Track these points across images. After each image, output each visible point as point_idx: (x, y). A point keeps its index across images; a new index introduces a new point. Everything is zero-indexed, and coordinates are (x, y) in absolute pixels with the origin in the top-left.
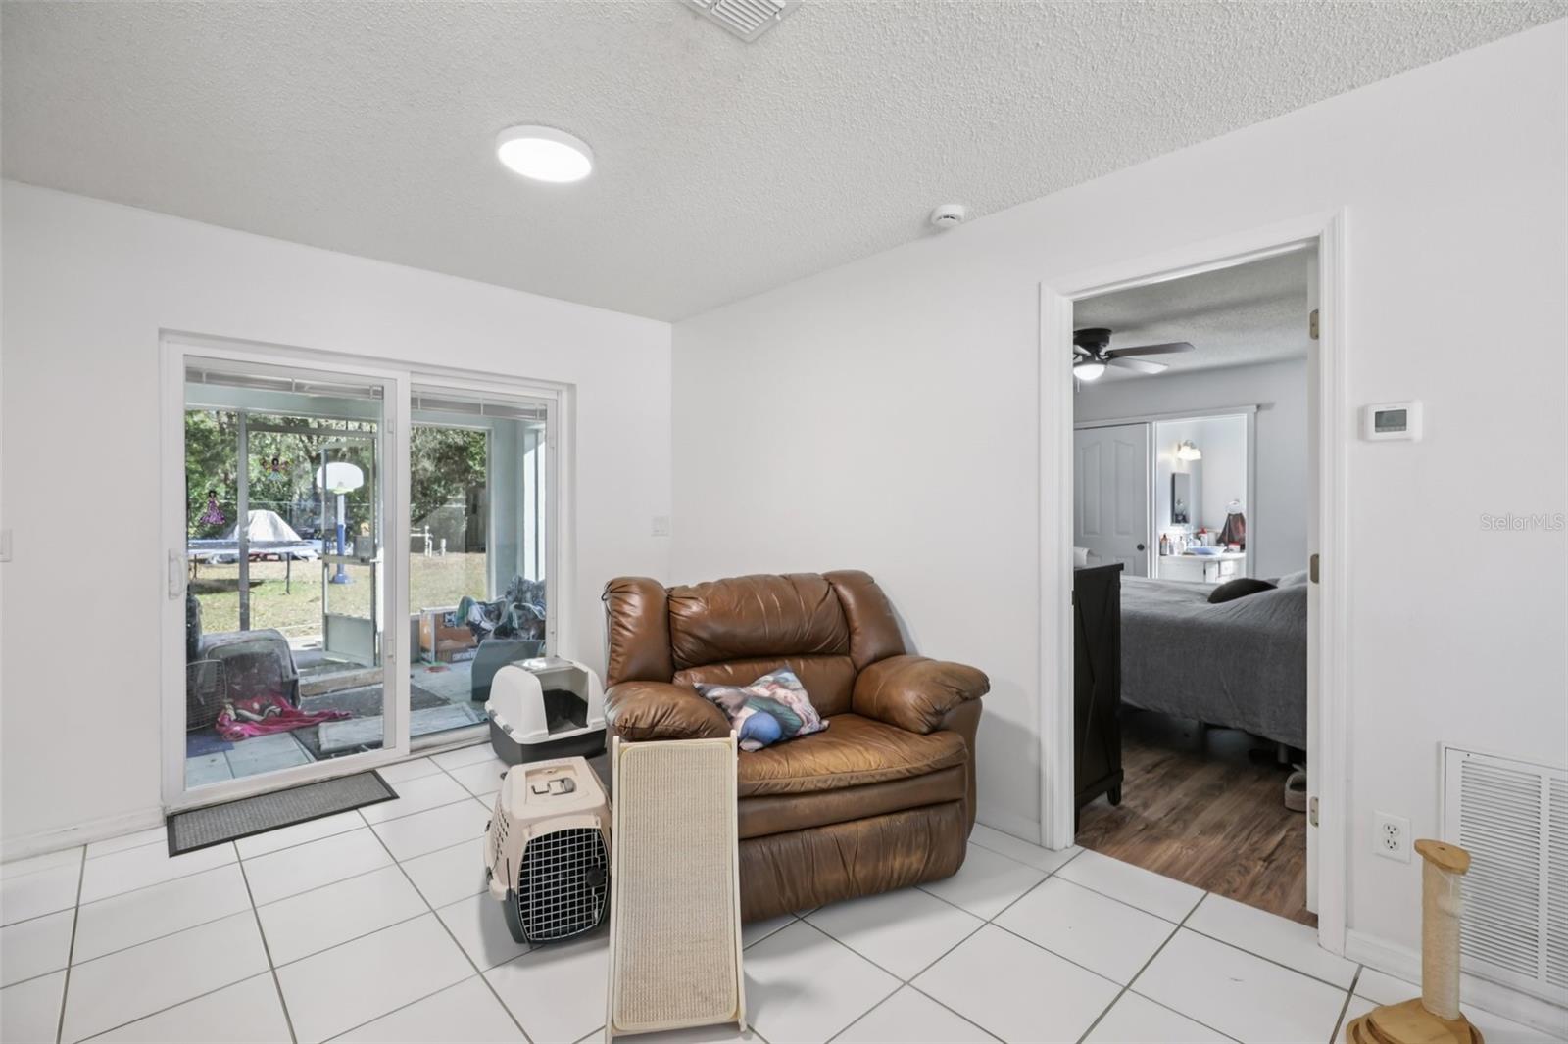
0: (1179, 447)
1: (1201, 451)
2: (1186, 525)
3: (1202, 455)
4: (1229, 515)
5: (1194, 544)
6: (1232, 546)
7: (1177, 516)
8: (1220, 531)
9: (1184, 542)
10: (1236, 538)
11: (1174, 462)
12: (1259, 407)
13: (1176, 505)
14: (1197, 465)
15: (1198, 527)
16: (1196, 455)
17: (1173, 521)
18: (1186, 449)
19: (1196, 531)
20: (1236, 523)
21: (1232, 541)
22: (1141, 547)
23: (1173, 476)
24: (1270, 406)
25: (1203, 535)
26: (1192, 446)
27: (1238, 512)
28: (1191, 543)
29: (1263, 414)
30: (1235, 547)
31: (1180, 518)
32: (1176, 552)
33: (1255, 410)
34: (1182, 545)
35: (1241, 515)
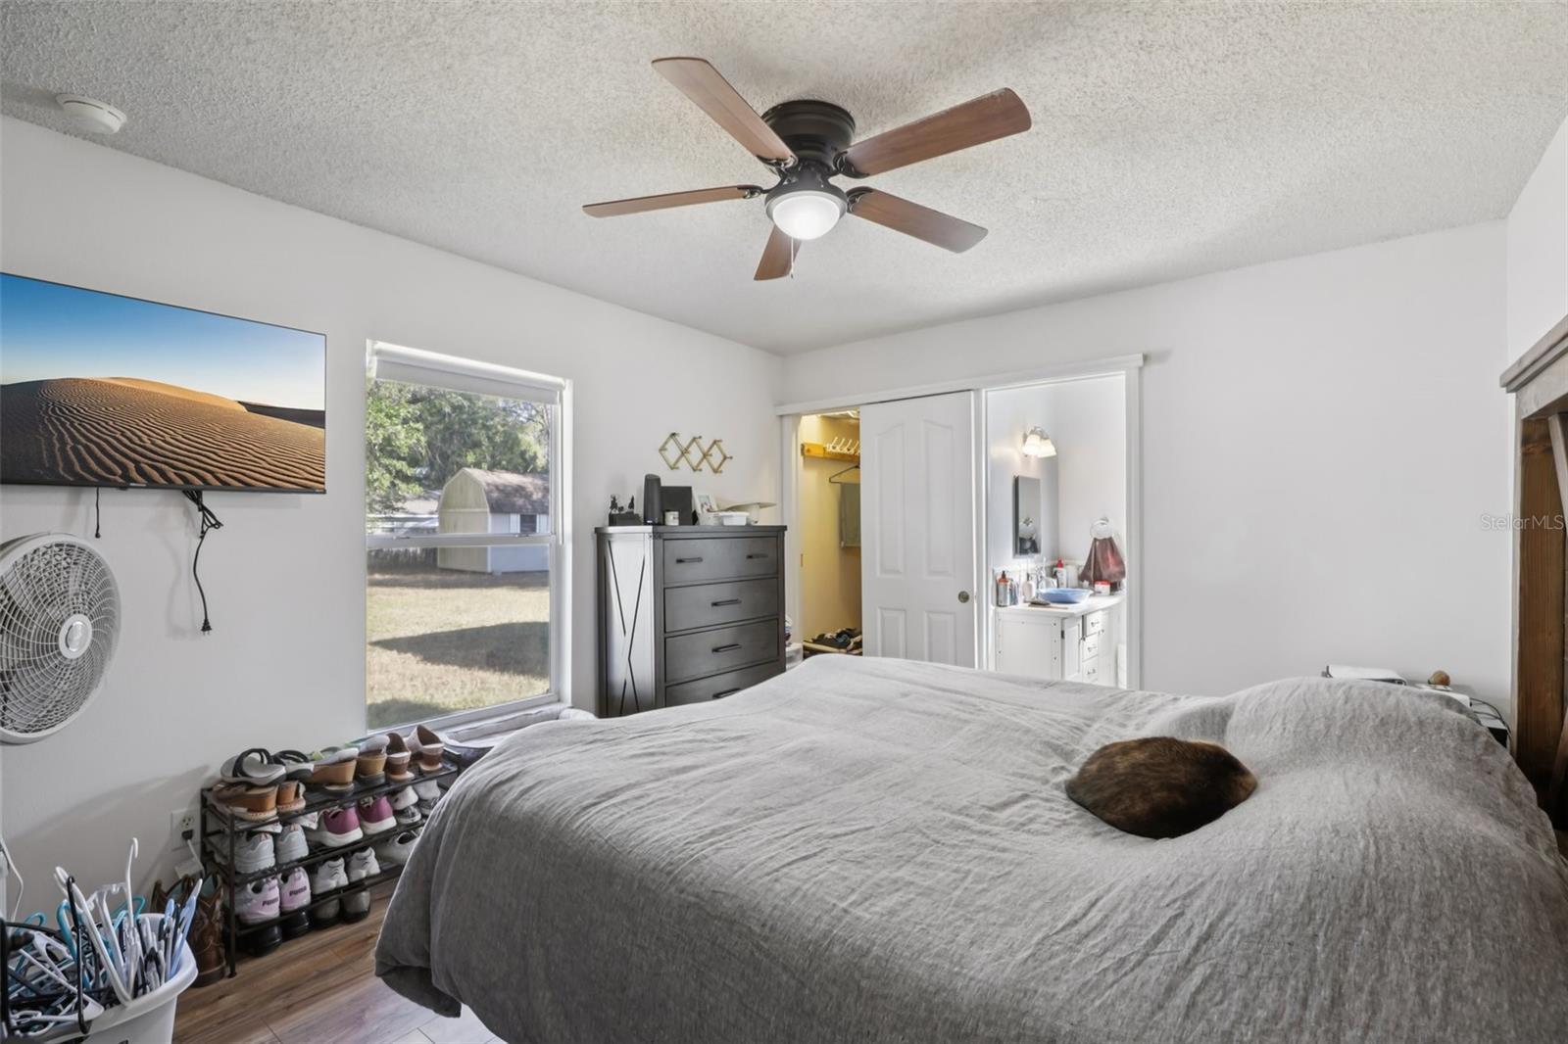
0: (1025, 437)
1: (1054, 443)
2: (1036, 556)
3: (1056, 451)
4: (1095, 540)
5: (1048, 585)
6: (1099, 587)
7: (1022, 540)
8: (1083, 563)
9: (1033, 583)
10: (1105, 575)
11: (1017, 458)
12: (1146, 358)
13: (1021, 524)
14: (1051, 465)
15: (1053, 559)
16: (1047, 450)
17: (1016, 552)
18: (1034, 440)
19: (1049, 564)
20: (1104, 552)
21: (1098, 578)
22: (964, 597)
23: (1016, 481)
24: (1163, 356)
25: (1059, 569)
26: (1043, 437)
27: (1107, 537)
28: (1044, 583)
29: (1153, 369)
30: (1104, 588)
31: (1028, 545)
32: (1020, 598)
33: (1140, 363)
34: (1030, 586)
35: (1110, 540)
